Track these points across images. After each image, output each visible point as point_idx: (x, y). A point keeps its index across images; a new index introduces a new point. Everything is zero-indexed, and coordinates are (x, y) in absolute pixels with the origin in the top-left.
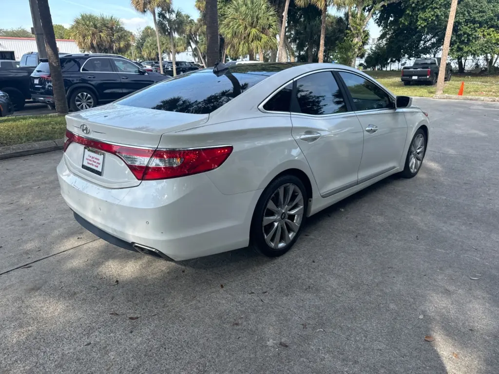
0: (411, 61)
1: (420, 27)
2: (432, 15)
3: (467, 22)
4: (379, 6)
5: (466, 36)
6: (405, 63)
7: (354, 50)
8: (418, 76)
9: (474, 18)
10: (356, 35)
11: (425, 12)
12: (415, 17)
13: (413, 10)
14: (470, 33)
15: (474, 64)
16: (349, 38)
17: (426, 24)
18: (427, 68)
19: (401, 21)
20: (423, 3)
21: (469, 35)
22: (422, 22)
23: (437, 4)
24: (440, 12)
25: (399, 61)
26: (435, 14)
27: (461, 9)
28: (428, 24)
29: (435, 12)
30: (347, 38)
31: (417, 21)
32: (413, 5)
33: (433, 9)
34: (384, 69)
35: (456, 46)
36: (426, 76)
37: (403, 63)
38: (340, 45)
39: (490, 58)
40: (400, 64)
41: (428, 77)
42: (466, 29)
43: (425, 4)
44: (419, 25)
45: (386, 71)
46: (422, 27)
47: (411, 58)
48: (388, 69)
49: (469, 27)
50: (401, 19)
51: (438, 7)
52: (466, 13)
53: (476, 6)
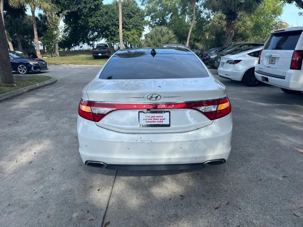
0: (85, 45)
1: (91, 26)
2: (96, 20)
3: (112, 25)
4: (65, 12)
5: (113, 32)
6: (82, 46)
7: (56, 38)
8: (102, 53)
9: (115, 23)
10: (54, 29)
11: (92, 18)
12: (87, 20)
13: (85, 16)
14: (115, 31)
15: (117, 47)
16: (50, 31)
17: (94, 25)
18: (105, 49)
19: (80, 23)
20: (90, 13)
21: (115, 32)
22: (91, 23)
23: (97, 14)
24: (100, 18)
25: (78, 45)
26: (98, 20)
27: (108, 18)
28: (95, 25)
29: (97, 19)
30: (49, 30)
31: (88, 23)
32: (85, 14)
33: (96, 17)
34: (71, 50)
35: (110, 37)
36: (106, 54)
37: (81, 46)
38: (45, 35)
39: (125, 44)
40: (79, 47)
41: (107, 54)
42: (113, 29)
43: (91, 14)
44: (90, 25)
45: (72, 51)
46: (92, 26)
47: (85, 44)
48: (73, 50)
49: (114, 28)
50: (79, 21)
51: (98, 16)
52: (111, 20)
53: (115, 17)
